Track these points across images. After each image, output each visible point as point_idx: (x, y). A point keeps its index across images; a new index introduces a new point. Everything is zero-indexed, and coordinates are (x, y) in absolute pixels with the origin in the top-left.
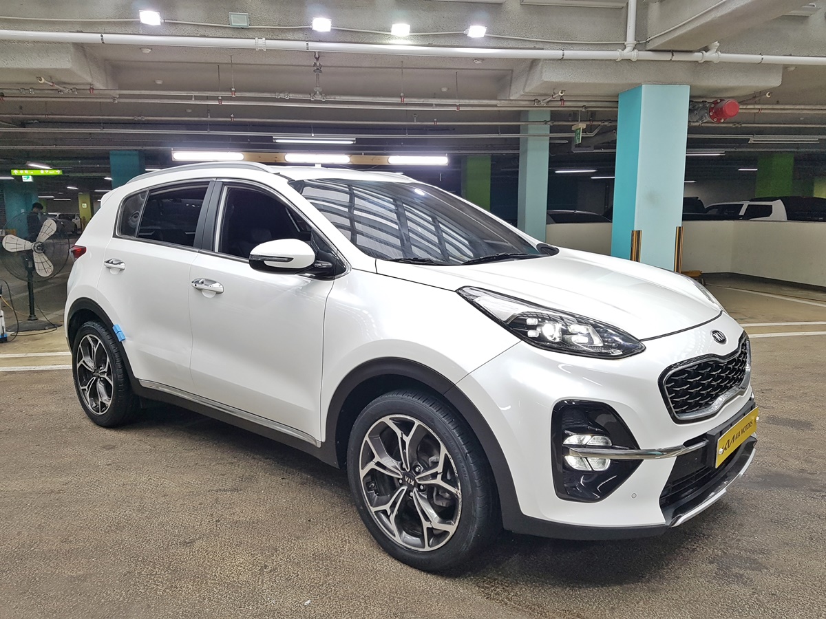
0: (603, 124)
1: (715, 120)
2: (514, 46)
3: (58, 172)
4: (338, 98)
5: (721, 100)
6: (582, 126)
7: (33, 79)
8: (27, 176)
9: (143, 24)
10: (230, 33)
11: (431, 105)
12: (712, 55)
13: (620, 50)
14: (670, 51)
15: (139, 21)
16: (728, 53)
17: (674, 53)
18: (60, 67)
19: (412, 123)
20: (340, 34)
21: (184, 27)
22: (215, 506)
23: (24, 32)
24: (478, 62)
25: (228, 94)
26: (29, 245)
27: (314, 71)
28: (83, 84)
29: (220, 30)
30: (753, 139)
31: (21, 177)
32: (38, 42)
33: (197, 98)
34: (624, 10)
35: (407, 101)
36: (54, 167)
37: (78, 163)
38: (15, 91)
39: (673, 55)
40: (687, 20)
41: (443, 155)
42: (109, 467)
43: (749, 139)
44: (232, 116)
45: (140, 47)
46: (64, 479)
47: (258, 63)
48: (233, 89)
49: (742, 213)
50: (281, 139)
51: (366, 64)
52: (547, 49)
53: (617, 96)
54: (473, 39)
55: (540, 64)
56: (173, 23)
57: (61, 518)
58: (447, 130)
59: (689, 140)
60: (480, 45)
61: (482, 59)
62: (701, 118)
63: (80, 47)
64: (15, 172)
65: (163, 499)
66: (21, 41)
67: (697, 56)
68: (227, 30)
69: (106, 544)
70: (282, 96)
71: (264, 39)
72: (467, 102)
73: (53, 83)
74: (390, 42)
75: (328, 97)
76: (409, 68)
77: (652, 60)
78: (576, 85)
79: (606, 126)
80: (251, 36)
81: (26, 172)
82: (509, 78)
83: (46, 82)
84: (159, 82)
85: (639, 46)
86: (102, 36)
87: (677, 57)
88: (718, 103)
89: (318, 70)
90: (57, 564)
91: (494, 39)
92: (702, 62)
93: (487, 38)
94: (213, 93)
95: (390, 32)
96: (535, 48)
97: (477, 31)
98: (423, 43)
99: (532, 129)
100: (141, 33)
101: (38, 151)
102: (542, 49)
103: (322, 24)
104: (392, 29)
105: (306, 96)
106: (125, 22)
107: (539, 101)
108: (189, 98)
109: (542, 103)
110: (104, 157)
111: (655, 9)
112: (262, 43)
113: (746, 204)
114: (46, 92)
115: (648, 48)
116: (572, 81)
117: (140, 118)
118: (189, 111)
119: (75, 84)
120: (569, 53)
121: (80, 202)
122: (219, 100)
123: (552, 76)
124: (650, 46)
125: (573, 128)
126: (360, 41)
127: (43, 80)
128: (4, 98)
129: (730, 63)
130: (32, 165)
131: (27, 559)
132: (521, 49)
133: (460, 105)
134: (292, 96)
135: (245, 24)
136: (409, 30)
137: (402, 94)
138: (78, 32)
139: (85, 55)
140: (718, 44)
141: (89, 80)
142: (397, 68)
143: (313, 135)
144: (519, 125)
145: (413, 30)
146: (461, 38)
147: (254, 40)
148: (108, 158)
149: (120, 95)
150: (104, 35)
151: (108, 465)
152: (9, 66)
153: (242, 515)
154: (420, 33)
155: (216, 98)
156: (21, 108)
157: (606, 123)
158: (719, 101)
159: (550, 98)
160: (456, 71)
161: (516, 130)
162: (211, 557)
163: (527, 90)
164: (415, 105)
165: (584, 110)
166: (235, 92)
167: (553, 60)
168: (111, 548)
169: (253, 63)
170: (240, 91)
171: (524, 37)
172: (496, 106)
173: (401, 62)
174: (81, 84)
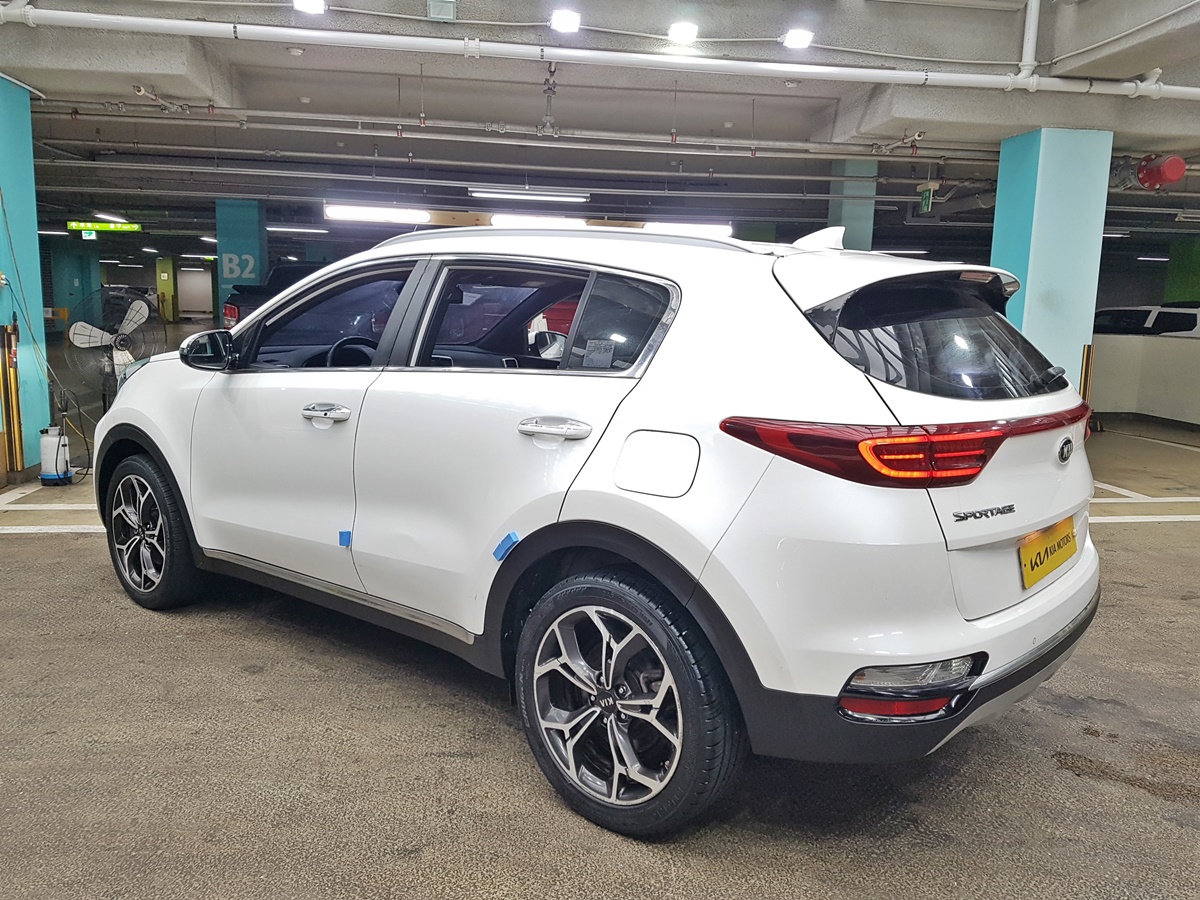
0: (961, 185)
1: (1146, 185)
2: (852, 63)
3: (135, 227)
4: (578, 134)
5: (1158, 156)
6: (934, 186)
7: (128, 90)
8: (89, 231)
9: (297, 12)
10: (427, 28)
11: (713, 148)
12: (1150, 87)
13: (1012, 75)
14: (1086, 79)
15: (292, 7)
16: (1173, 85)
17: (1094, 83)
18: (170, 73)
19: (677, 174)
20: (592, 36)
21: (358, 18)
22: (441, 783)
23: (119, 17)
24: (791, 85)
25: (415, 122)
26: (107, 338)
27: (545, 91)
28: (199, 99)
29: (411, 24)
30: (1181, 215)
31: (80, 232)
32: (138, 33)
33: (365, 126)
34: (1019, 15)
35: (680, 140)
36: (131, 220)
37: (165, 216)
38: (97, 106)
39: (1091, 85)
40: (1123, 31)
41: (725, 222)
42: (260, 705)
43: (1176, 215)
44: (411, 155)
45: (287, 46)
46: (191, 725)
47: (460, 76)
48: (423, 115)
49: (1149, 323)
50: (480, 192)
51: (620, 83)
52: (899, 70)
53: (998, 144)
54: (790, 50)
55: (889, 91)
56: (342, 11)
57: (198, 797)
58: (717, 185)
59: (1108, 213)
60: (800, 60)
61: (798, 80)
62: (1123, 182)
63: (199, 42)
64: (73, 225)
65: (354, 768)
66: (113, 32)
67: (1128, 88)
68: (422, 25)
69: (279, 850)
70: (495, 127)
71: (477, 40)
72: (770, 144)
73: (156, 95)
74: (662, 50)
75: (563, 132)
76: (684, 91)
77: (1058, 92)
78: (940, 125)
79: (965, 187)
80: (458, 36)
81: (89, 225)
82: (832, 110)
83: (147, 94)
84: (306, 100)
85: (1042, 68)
86: (235, 27)
87: (1099, 88)
88: (1152, 160)
89: (550, 89)
90: (205, 885)
91: (822, 51)
92: (1134, 96)
93: (813, 49)
94: (392, 119)
95: (667, 35)
96: (882, 68)
97: (799, 38)
98: (715, 54)
99: (850, 188)
100: (293, 24)
101: (108, 196)
102: (894, 69)
103: (566, 21)
104: (670, 32)
105: (531, 129)
106: (271, 7)
107: (879, 147)
108: (354, 125)
109: (884, 150)
110: (208, 208)
111: (1068, 14)
112: (474, 46)
113: (1155, 310)
114: (144, 109)
115: (1053, 74)
116: (937, 118)
117: (273, 153)
118: (341, 145)
119: (185, 99)
120: (937, 77)
121: (158, 272)
122: (397, 130)
123: (906, 110)
124: (1059, 70)
125: (919, 189)
126: (620, 48)
127: (143, 91)
128: (78, 117)
129: (1175, 99)
130: (101, 216)
131: (153, 871)
132: (861, 67)
133: (757, 149)
134: (509, 129)
135: (450, 17)
136: (696, 33)
137: (673, 131)
138: (199, 19)
139: (205, 55)
140: (1161, 71)
141: (209, 93)
142: (667, 90)
143: (527, 187)
144: (829, 182)
145: (701, 35)
146: (773, 49)
147: (462, 42)
148: (214, 210)
149: (248, 116)
150: (238, 26)
151: (258, 701)
152: (93, 68)
153: (489, 802)
154: (712, 39)
155: (393, 128)
156: (98, 131)
157: (966, 184)
158: (1153, 157)
159: (899, 144)
160: (755, 97)
161: (825, 188)
162: (453, 880)
163: (863, 129)
164: (691, 147)
165: (942, 163)
166: (425, 119)
167: (910, 85)
168: (288, 856)
169: (452, 76)
170: (432, 118)
171: (867, 49)
172: (807, 151)
173: (678, 82)
174: (194, 99)
